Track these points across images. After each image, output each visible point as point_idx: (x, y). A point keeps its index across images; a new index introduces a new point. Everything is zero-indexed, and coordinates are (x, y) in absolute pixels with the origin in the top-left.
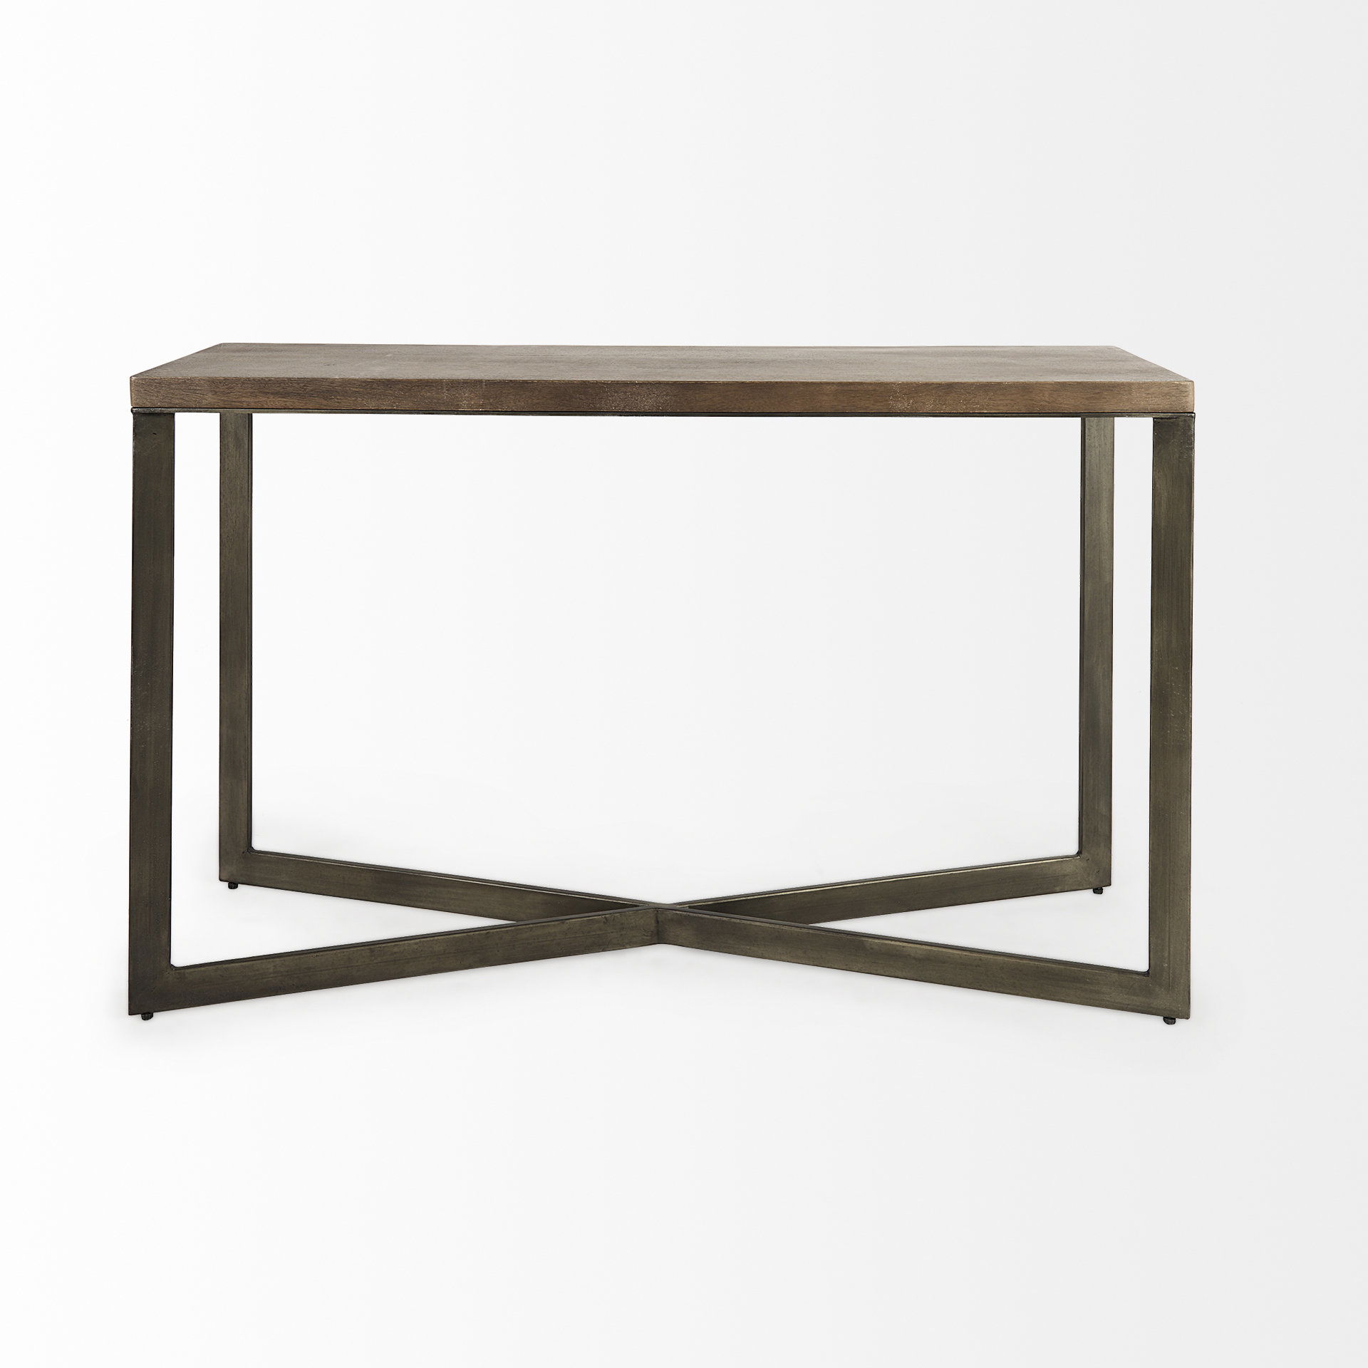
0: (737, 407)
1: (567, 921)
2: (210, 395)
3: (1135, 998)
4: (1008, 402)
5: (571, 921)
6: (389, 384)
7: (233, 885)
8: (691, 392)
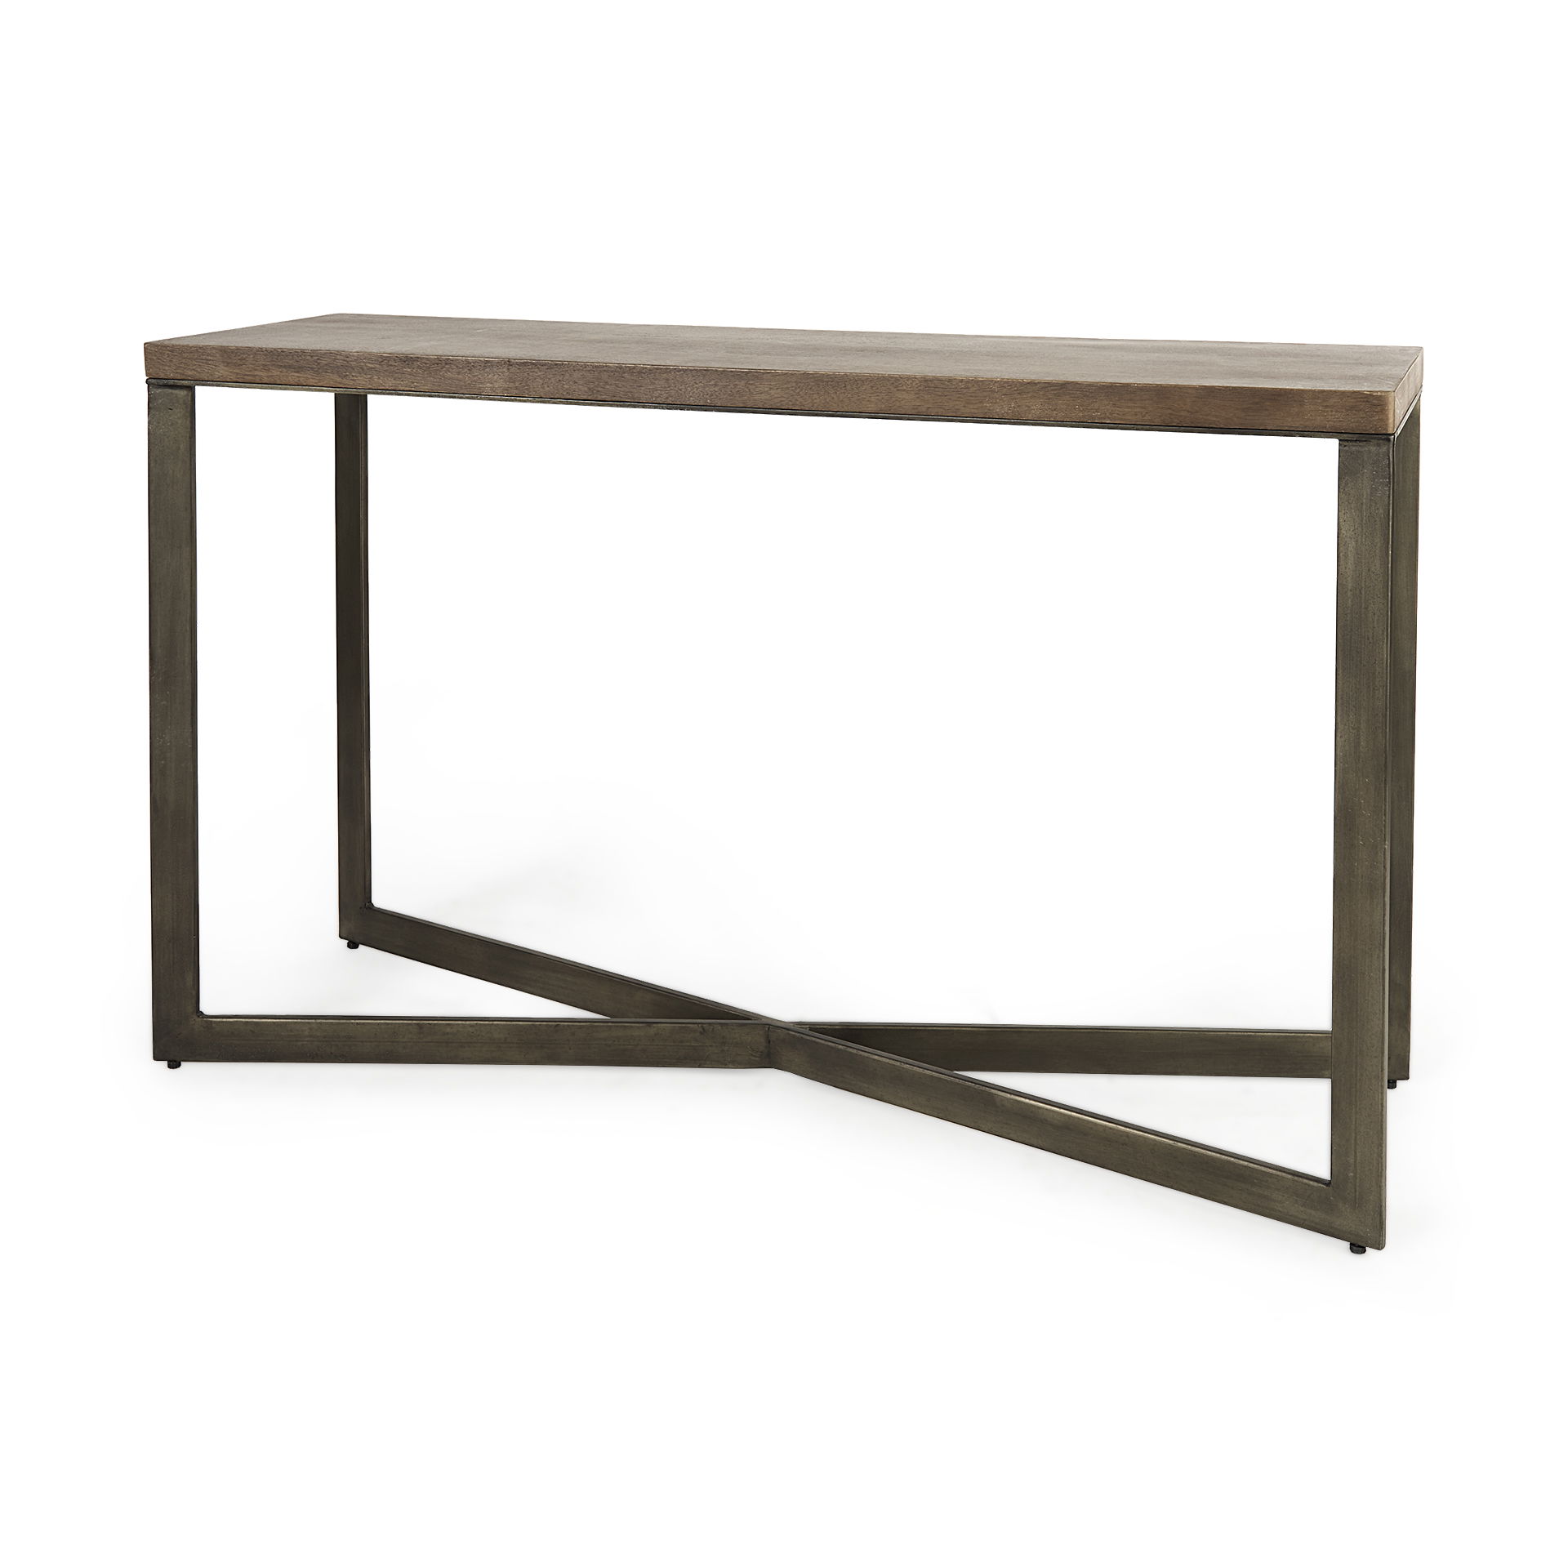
0: (798, 402)
1: (654, 1025)
2: (222, 366)
3: (1313, 1212)
4: (1138, 410)
5: (659, 1025)
6: (408, 360)
7: (353, 945)
8: (743, 383)
